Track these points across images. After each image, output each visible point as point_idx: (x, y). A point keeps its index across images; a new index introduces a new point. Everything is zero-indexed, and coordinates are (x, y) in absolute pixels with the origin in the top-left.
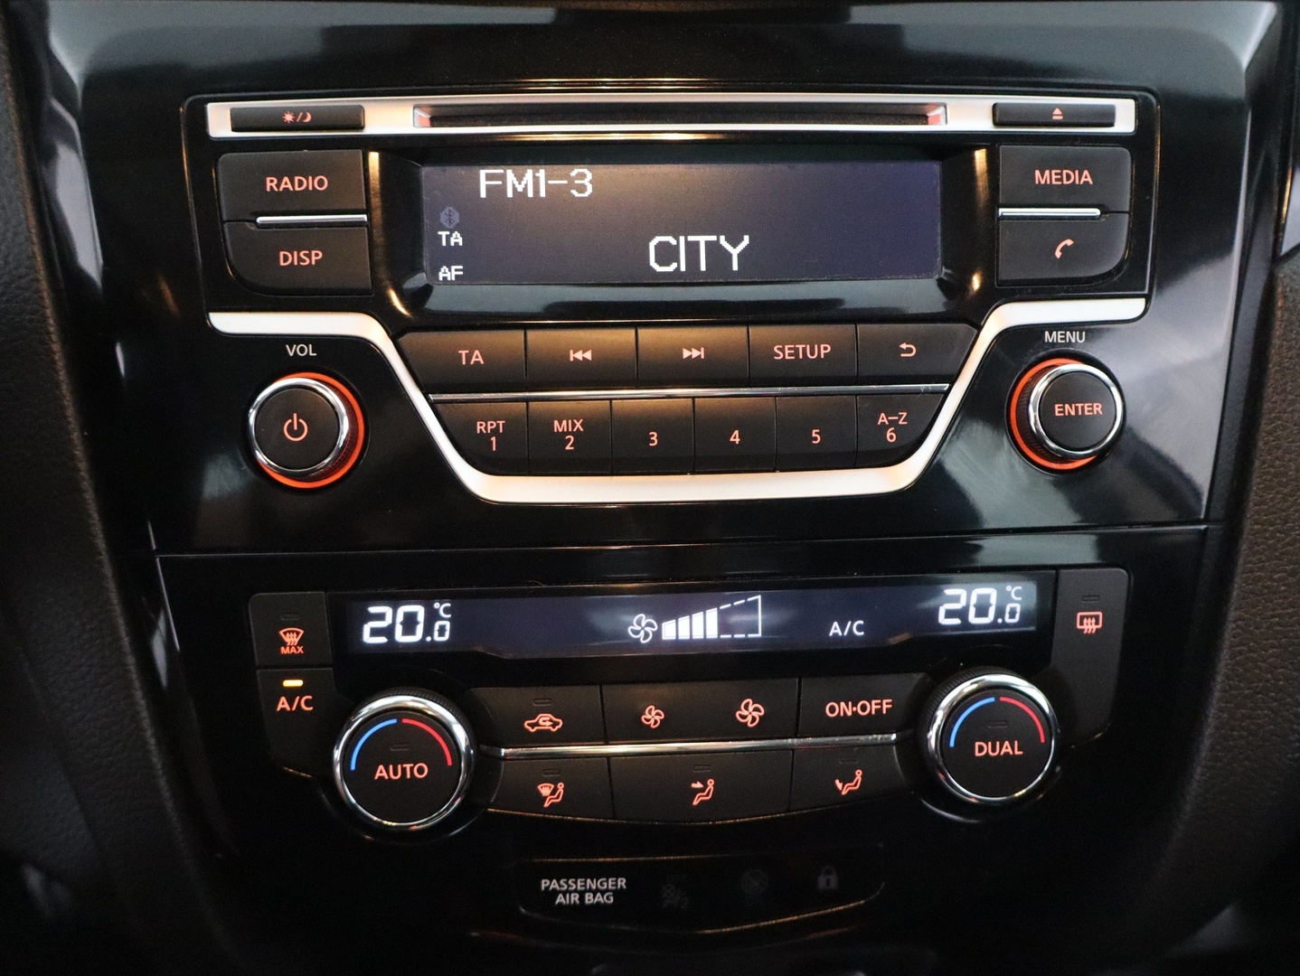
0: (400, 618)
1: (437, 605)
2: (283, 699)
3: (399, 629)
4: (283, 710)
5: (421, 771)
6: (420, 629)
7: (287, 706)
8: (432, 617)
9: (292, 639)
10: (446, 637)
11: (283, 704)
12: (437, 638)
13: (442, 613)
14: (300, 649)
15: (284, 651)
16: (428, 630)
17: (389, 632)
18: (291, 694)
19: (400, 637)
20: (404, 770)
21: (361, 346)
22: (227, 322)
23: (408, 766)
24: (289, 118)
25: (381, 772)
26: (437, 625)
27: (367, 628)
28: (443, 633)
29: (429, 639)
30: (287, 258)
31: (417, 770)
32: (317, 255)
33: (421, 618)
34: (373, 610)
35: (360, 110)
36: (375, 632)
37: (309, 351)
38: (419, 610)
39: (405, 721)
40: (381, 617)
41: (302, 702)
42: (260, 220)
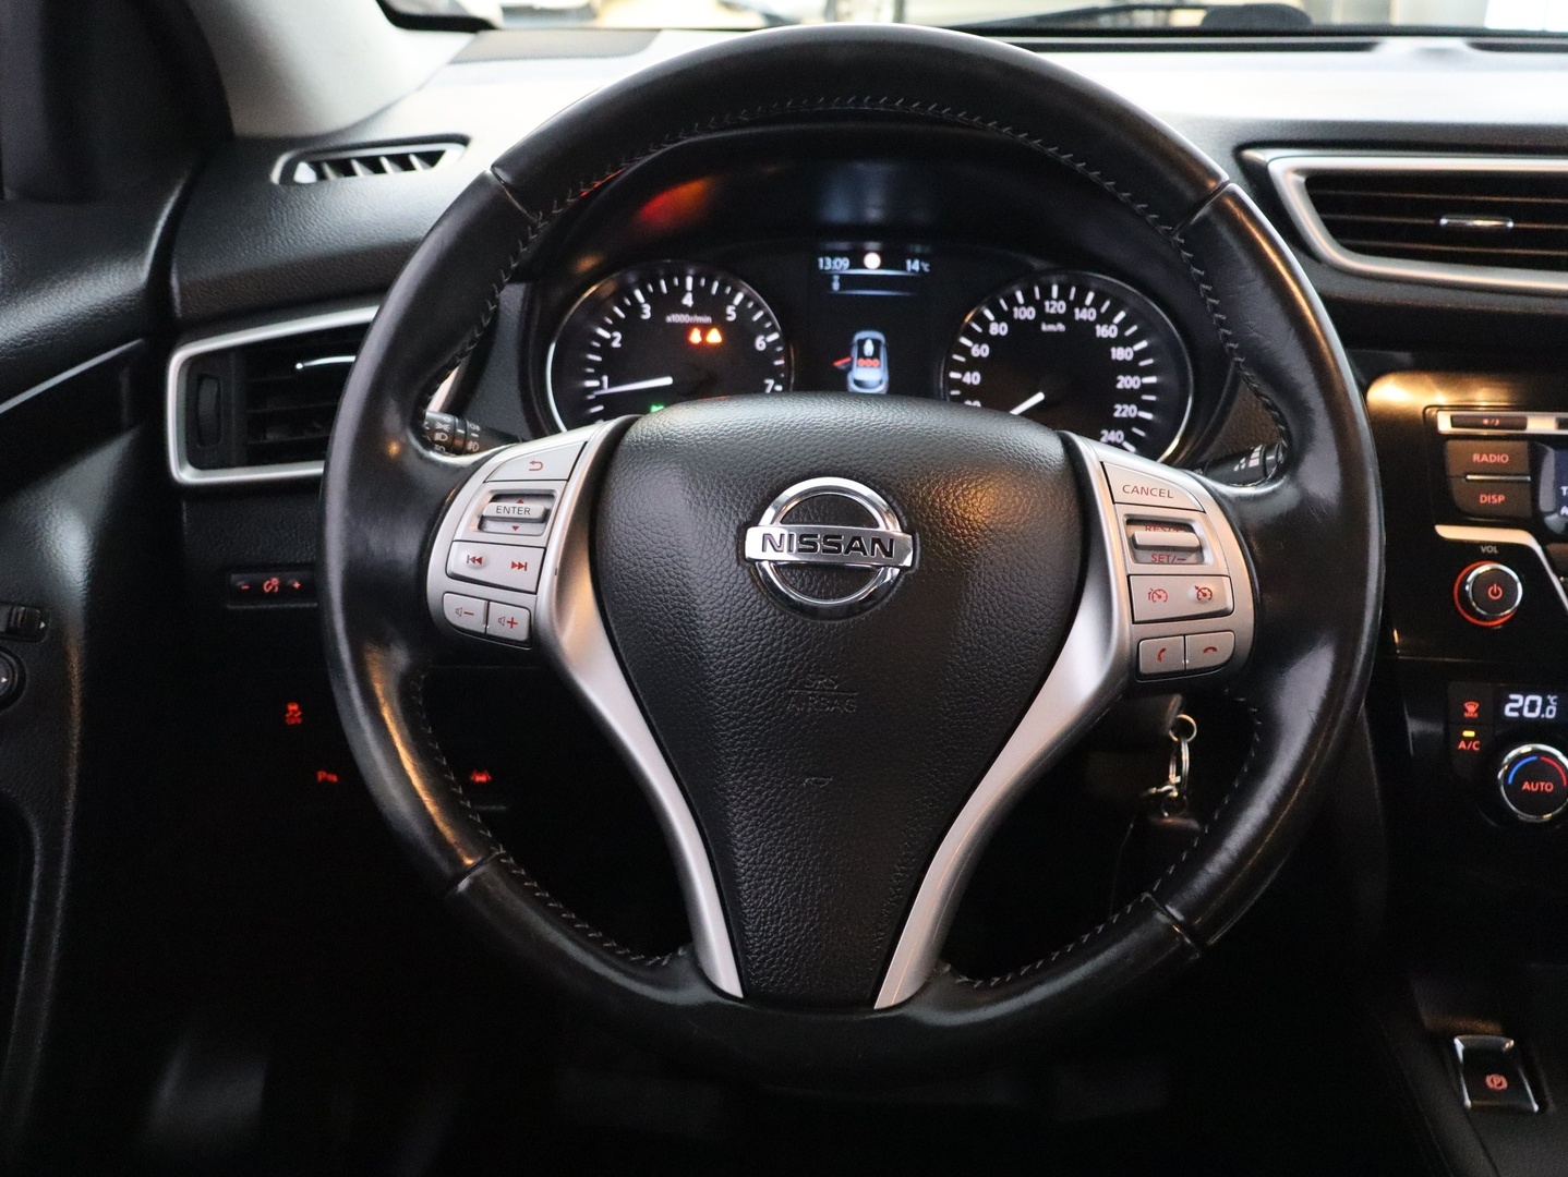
0: (1527, 702)
1: (1549, 697)
2: (1463, 742)
3: (1526, 709)
4: (1462, 749)
5: (1549, 787)
6: (1538, 710)
7: (1464, 747)
8: (1546, 703)
9: (1471, 709)
10: (1553, 715)
11: (1462, 745)
12: (1548, 716)
13: (1552, 702)
14: (1476, 715)
15: (1466, 715)
16: (1543, 711)
17: (1520, 710)
18: (1468, 740)
19: (1526, 714)
20: (1540, 786)
21: (1524, 550)
22: (1447, 532)
23: (1542, 784)
24: (1486, 422)
25: (1526, 786)
26: (1548, 708)
27: (1508, 707)
28: (1551, 713)
29: (1543, 716)
30: (1484, 499)
31: (1547, 787)
32: (1501, 498)
33: (1539, 703)
34: (1513, 697)
35: (1525, 419)
36: (1512, 710)
37: (1494, 550)
38: (1539, 699)
39: (1542, 758)
40: (1516, 701)
41: (1474, 746)
42: (1469, 477)
